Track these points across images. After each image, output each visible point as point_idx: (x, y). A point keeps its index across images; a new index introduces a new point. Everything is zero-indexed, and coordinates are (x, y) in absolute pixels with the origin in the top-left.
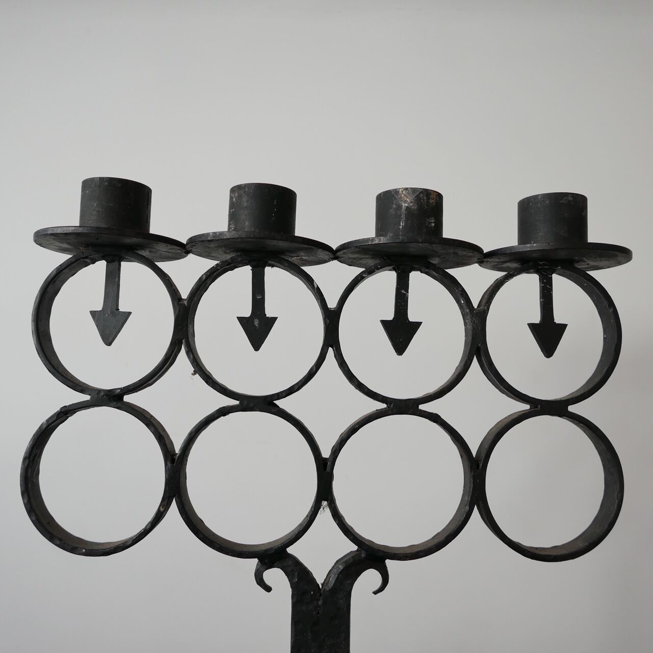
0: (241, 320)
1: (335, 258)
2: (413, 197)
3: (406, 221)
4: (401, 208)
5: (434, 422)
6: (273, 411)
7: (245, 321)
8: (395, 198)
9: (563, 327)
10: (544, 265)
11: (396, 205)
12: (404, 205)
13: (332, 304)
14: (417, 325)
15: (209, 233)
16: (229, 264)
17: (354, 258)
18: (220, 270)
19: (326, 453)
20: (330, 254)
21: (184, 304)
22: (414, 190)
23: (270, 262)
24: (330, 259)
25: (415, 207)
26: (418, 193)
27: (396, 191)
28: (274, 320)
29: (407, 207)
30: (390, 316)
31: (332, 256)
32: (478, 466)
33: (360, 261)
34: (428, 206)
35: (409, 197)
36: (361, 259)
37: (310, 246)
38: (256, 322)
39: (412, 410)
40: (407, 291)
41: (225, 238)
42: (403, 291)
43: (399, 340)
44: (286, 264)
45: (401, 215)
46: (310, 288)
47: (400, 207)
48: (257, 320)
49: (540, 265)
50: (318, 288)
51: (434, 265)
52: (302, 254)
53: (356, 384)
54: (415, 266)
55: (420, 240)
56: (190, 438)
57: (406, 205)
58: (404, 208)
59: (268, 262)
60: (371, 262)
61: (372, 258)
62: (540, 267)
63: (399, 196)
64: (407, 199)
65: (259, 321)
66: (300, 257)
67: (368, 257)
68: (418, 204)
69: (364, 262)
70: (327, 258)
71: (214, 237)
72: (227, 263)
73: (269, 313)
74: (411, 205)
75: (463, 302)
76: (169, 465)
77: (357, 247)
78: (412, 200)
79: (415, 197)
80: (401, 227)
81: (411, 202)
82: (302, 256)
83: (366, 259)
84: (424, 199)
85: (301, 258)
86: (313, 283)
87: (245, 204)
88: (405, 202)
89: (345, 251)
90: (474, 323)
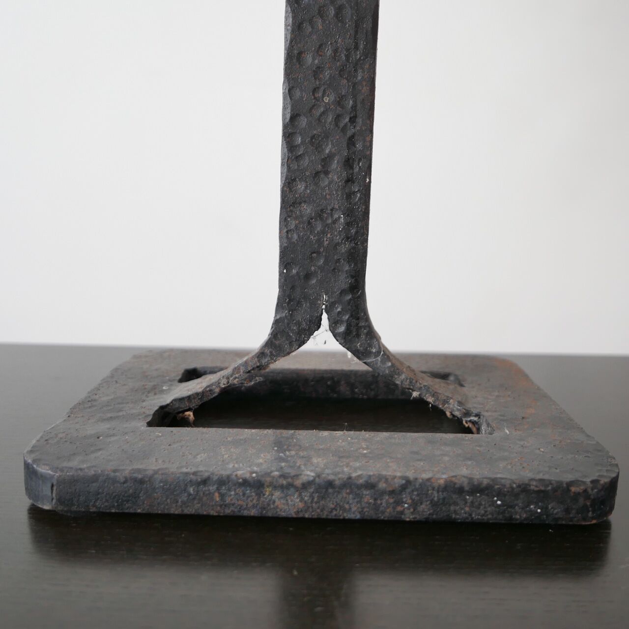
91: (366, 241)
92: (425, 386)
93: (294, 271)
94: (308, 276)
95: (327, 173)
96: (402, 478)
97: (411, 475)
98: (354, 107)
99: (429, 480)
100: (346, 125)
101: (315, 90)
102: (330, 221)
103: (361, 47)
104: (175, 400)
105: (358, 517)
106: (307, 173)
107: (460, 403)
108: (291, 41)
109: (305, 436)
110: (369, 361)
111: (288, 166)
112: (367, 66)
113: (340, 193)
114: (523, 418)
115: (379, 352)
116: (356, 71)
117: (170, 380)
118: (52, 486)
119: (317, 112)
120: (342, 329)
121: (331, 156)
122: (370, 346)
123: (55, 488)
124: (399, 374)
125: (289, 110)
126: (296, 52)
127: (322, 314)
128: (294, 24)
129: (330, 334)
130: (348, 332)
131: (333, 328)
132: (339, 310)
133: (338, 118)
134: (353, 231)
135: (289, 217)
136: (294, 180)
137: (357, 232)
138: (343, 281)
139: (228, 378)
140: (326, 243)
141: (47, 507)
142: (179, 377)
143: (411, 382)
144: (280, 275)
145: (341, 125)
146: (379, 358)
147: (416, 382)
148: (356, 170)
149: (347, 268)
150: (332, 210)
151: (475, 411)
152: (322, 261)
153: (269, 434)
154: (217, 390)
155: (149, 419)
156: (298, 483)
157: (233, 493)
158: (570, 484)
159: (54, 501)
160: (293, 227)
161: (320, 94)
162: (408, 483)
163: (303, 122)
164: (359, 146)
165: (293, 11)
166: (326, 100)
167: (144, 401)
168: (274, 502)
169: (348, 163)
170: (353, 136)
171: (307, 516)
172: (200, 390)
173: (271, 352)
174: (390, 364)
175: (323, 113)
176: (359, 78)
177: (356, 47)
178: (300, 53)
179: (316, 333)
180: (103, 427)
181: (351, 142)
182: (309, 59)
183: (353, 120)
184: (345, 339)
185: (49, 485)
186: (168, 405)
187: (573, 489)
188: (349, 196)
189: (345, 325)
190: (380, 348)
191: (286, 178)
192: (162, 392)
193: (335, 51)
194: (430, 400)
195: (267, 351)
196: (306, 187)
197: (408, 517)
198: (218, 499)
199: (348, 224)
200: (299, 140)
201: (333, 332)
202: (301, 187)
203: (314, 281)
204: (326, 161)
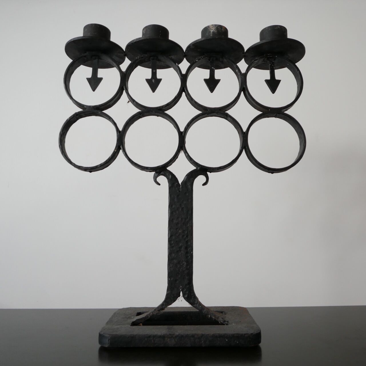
0: (147, 80)
7: (149, 80)
8: (208, 29)
9: (279, 81)
10: (270, 55)
11: (208, 31)
12: (212, 31)
13: (184, 72)
14: (219, 80)
17: (193, 57)
19: (182, 129)
21: (124, 73)
22: (215, 25)
25: (216, 31)
26: (217, 26)
27: (208, 27)
28: (160, 80)
29: (213, 32)
30: (208, 77)
34: (221, 31)
38: (153, 81)
42: (213, 68)
43: (212, 86)
45: (210, 35)
47: (210, 32)
49: (268, 55)
50: (178, 66)
52: (172, 53)
62: (268, 57)
63: (210, 28)
70: (181, 56)
73: (158, 77)
75: (237, 71)
76: (118, 133)
78: (215, 29)
82: (172, 55)
84: (219, 29)
85: (171, 57)
86: (176, 64)
88: (212, 30)
91: (192, 269)
92: (212, 313)
93: (172, 279)
94: (176, 280)
95: (180, 251)
96: (201, 334)
97: (203, 333)
98: (187, 233)
99: (208, 334)
100: (185, 238)
101: (177, 229)
102: (182, 264)
103: (189, 217)
104: (137, 320)
105: (190, 346)
106: (175, 251)
107: (222, 318)
108: (170, 216)
109: (175, 327)
110: (195, 306)
111: (170, 250)
112: (190, 222)
113: (184, 256)
114: (240, 321)
115: (197, 303)
116: (187, 224)
117: (133, 315)
118: (109, 339)
119: (177, 235)
120: (186, 296)
121: (181, 247)
122: (195, 301)
123: (109, 340)
124: (204, 310)
125: (170, 234)
126: (171, 219)
127: (180, 292)
128: (171, 212)
129: (183, 298)
130: (188, 297)
131: (184, 296)
132: (185, 290)
133: (183, 236)
134: (188, 267)
135: (170, 263)
136: (171, 253)
137: (189, 267)
138: (186, 282)
139: (153, 312)
140: (181, 271)
141: (107, 346)
142: (136, 315)
143: (207, 312)
144: (168, 280)
145: (184, 237)
146: (198, 305)
147: (209, 312)
148: (189, 250)
149: (187, 278)
150: (182, 261)
151: (227, 321)
152: (180, 276)
153: (166, 327)
154: (149, 316)
155: (131, 324)
156: (174, 336)
157: (157, 340)
158: (245, 334)
159: (109, 344)
160: (171, 266)
161: (178, 230)
162: (203, 335)
163: (174, 237)
164: (189, 243)
165: (170, 209)
166: (180, 231)
167: (127, 321)
168: (168, 342)
169: (186, 248)
170: (187, 241)
171: (177, 346)
172: (144, 317)
173: (166, 304)
174: (201, 307)
175: (179, 235)
176: (188, 225)
177: (187, 218)
178: (172, 220)
179: (179, 298)
180: (118, 326)
181: (187, 242)
182: (175, 221)
183: (187, 236)
184: (188, 299)
185: (108, 339)
186: (135, 321)
187: (246, 336)
188: (187, 257)
189: (187, 295)
190: (198, 301)
191: (169, 253)
192: (132, 318)
193: (182, 219)
194: (213, 317)
195: (164, 303)
196: (175, 255)
197: (203, 345)
198: (153, 342)
199: (187, 265)
200: (173, 242)
201: (184, 297)
202: (173, 255)
203: (177, 282)
204: (180, 247)
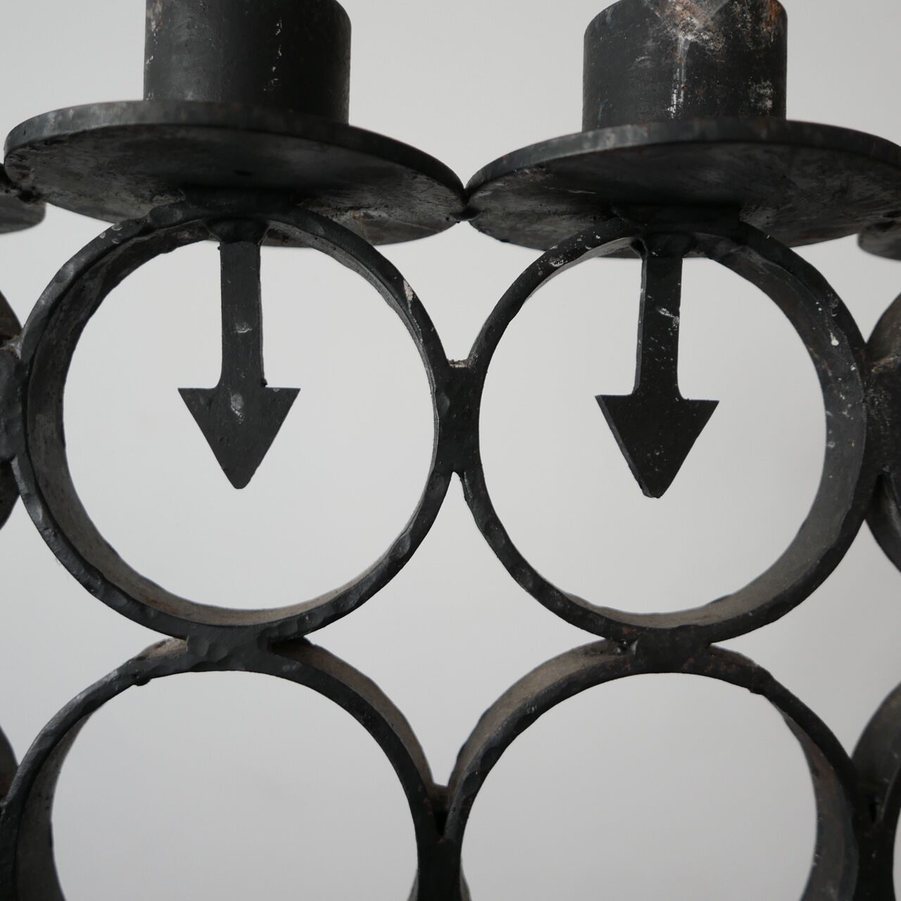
0: (192, 397)
1: (469, 213)
2: (713, 12)
3: (689, 91)
4: (675, 49)
5: (755, 690)
6: (286, 668)
7: (202, 401)
8: (655, 20)
11: (655, 39)
12: (684, 39)
13: (458, 349)
14: (705, 409)
15: (46, 115)
16: (147, 230)
17: (521, 216)
18: (120, 250)
20: (453, 197)
21: (13, 353)
23: (274, 225)
24: (451, 219)
25: (717, 45)
28: (289, 395)
29: (693, 45)
30: (624, 385)
31: (458, 207)
32: (873, 808)
33: (537, 227)
34: (756, 42)
35: (700, 11)
36: (540, 217)
37: (388, 164)
38: (237, 405)
39: (691, 660)
40: (675, 311)
41: (94, 126)
42: (664, 312)
43: (653, 455)
44: (321, 231)
45: (672, 72)
46: (394, 301)
47: (669, 45)
48: (240, 398)
50: (416, 302)
51: (759, 234)
52: (369, 199)
53: (530, 585)
54: (701, 236)
55: (764, 134)
56: (39, 754)
57: (690, 37)
58: (682, 47)
59: (266, 226)
60: (566, 228)
61: (576, 213)
63: (668, 12)
64: (695, 21)
65: (244, 399)
66: (362, 212)
67: (562, 207)
68: (726, 35)
69: (544, 227)
70: (441, 212)
71: (60, 125)
72: (140, 227)
73: (275, 378)
74: (706, 37)
75: (835, 342)
77: (540, 166)
78: (710, 23)
79: (720, 12)
80: (673, 109)
81: (706, 29)
82: (369, 207)
83: (557, 218)
84: (744, 22)
85: (366, 215)
86: (402, 285)
87: (184, 36)
88: (687, 27)
89: (499, 184)
90: (873, 403)
